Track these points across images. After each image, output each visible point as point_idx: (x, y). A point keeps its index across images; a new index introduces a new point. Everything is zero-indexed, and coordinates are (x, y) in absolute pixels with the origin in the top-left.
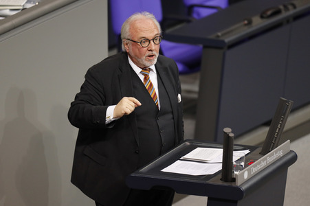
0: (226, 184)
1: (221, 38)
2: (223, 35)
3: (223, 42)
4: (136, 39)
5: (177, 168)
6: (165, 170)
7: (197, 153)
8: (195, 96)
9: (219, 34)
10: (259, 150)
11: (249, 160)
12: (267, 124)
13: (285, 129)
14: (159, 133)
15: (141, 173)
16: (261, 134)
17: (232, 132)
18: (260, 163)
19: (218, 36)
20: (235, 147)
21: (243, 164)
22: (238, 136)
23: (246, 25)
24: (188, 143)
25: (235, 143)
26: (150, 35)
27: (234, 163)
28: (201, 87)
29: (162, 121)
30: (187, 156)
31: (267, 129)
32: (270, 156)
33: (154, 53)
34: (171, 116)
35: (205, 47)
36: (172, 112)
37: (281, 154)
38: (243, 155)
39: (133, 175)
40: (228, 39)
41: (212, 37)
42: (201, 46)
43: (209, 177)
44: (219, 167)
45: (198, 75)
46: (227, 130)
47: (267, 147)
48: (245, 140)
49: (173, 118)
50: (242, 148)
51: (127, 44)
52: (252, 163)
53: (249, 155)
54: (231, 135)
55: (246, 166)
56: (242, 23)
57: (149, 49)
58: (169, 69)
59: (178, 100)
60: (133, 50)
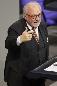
5: (51, 69)
6: (45, 70)
14: (39, 58)
15: (35, 71)
30: (56, 63)
33: (38, 21)
39: (31, 72)
51: (26, 16)
57: (36, 20)
58: (43, 26)
59: (47, 41)
60: (29, 19)
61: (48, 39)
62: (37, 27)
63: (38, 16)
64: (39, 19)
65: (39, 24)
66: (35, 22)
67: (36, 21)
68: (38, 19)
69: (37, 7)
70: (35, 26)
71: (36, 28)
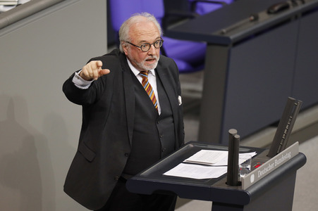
0: (231, 188)
1: (226, 35)
2: (228, 32)
3: (228, 39)
4: (136, 43)
5: (180, 171)
6: (167, 174)
7: (201, 155)
8: (199, 96)
9: (224, 30)
10: (266, 152)
11: (255, 163)
12: (274, 125)
13: (294, 130)
15: (143, 177)
16: (268, 136)
17: (238, 134)
18: (267, 166)
19: (223, 33)
20: (240, 150)
21: (249, 167)
22: (244, 138)
23: (252, 21)
24: (191, 146)
25: (241, 145)
26: (151, 39)
27: (240, 166)
28: (205, 86)
29: (162, 125)
30: (191, 159)
31: (274, 131)
32: (278, 159)
34: (171, 119)
35: (209, 44)
36: (172, 116)
37: (289, 156)
38: (250, 157)
39: (134, 178)
40: (233, 36)
41: (217, 33)
42: (205, 43)
43: (214, 180)
44: (224, 170)
45: (202, 74)
46: (233, 131)
47: (274, 149)
48: (252, 142)
49: (173, 122)
50: (248, 150)
51: (125, 47)
52: (259, 165)
53: (256, 158)
54: (237, 136)
55: (252, 169)
56: (248, 19)
57: (150, 53)
58: (168, 69)
59: (178, 103)
60: (132, 53)
61: (180, 98)
62: (153, 71)
63: (152, 46)
64: (155, 51)
65: (156, 64)
66: (147, 60)
67: (150, 57)
68: (154, 53)
69: (151, 25)
70: (147, 68)
71: (149, 72)
